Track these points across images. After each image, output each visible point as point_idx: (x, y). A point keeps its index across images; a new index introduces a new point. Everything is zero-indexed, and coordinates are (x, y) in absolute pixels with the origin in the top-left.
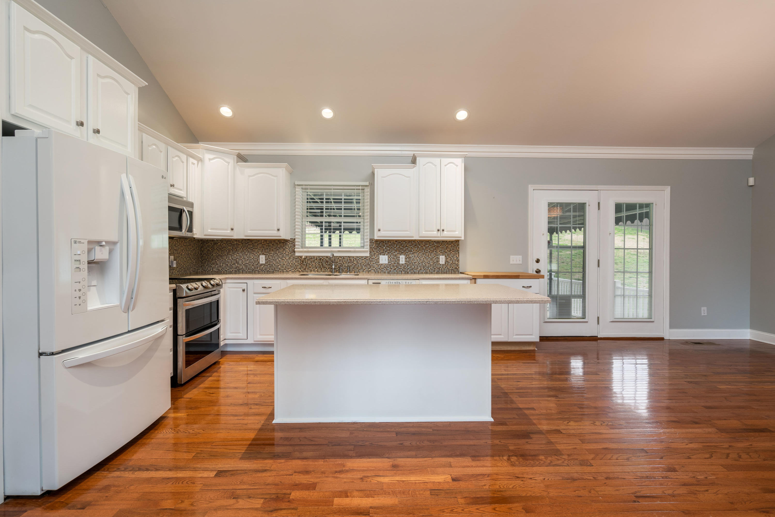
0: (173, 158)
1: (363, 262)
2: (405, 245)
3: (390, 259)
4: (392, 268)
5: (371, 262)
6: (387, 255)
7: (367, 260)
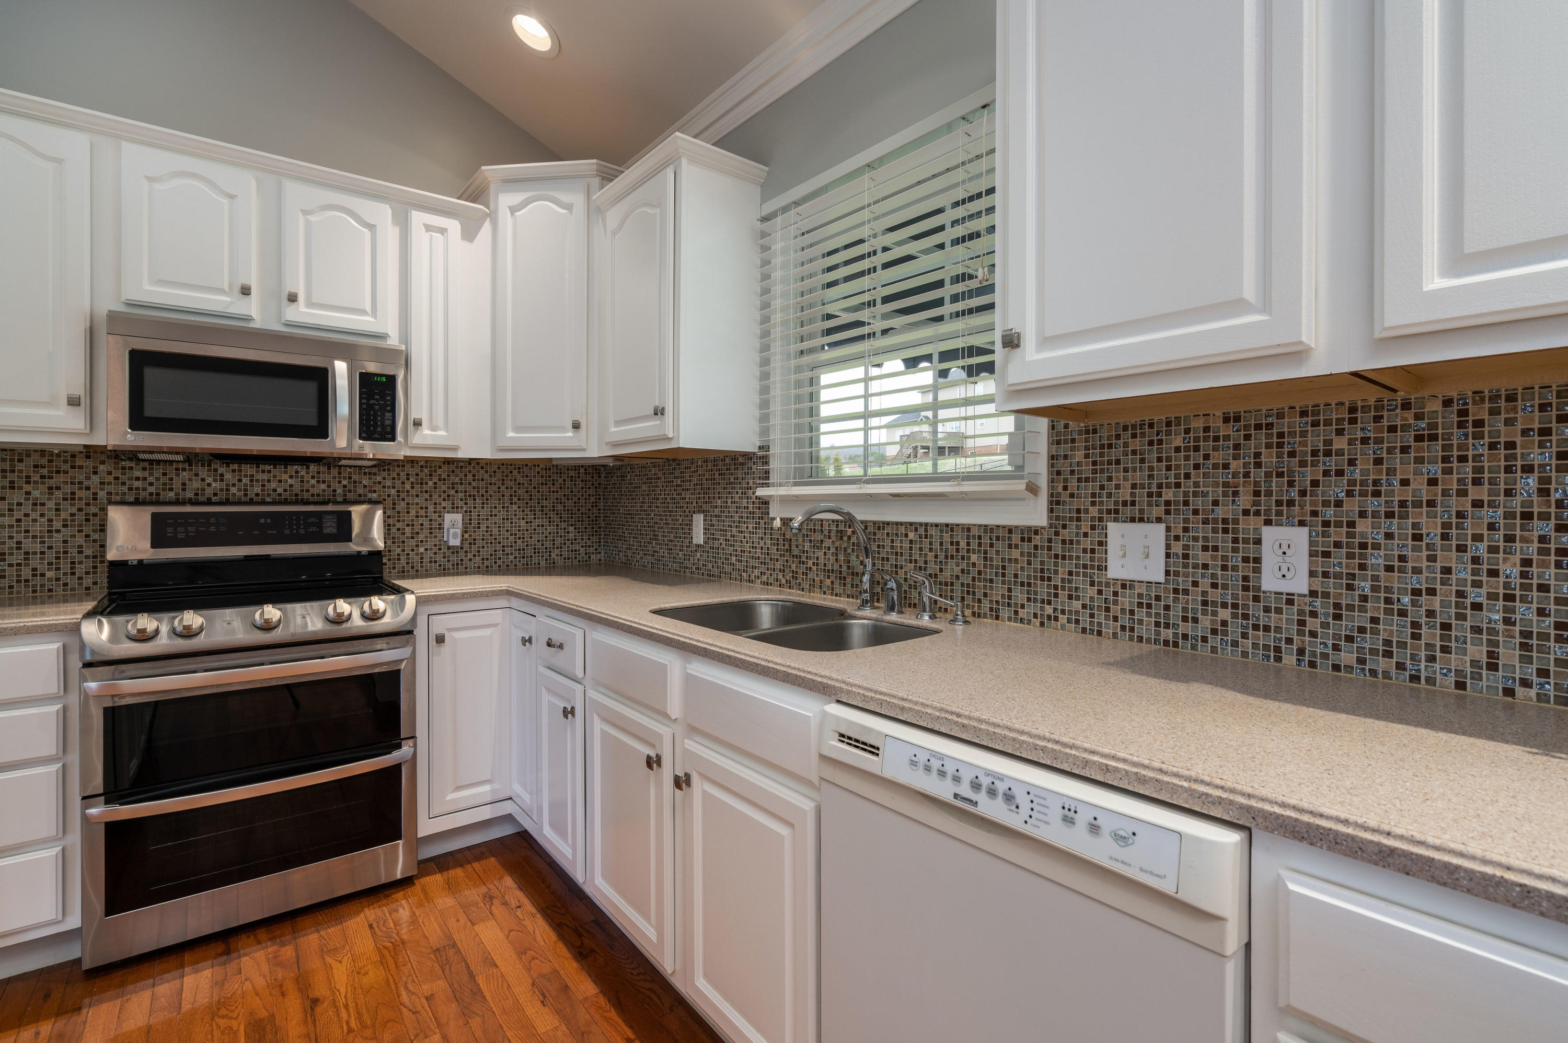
0: (306, 213)
1: (1016, 561)
2: (1315, 440)
3: (1177, 548)
4: (1196, 620)
5: (1056, 564)
6: (1159, 520)
7: (1036, 547)
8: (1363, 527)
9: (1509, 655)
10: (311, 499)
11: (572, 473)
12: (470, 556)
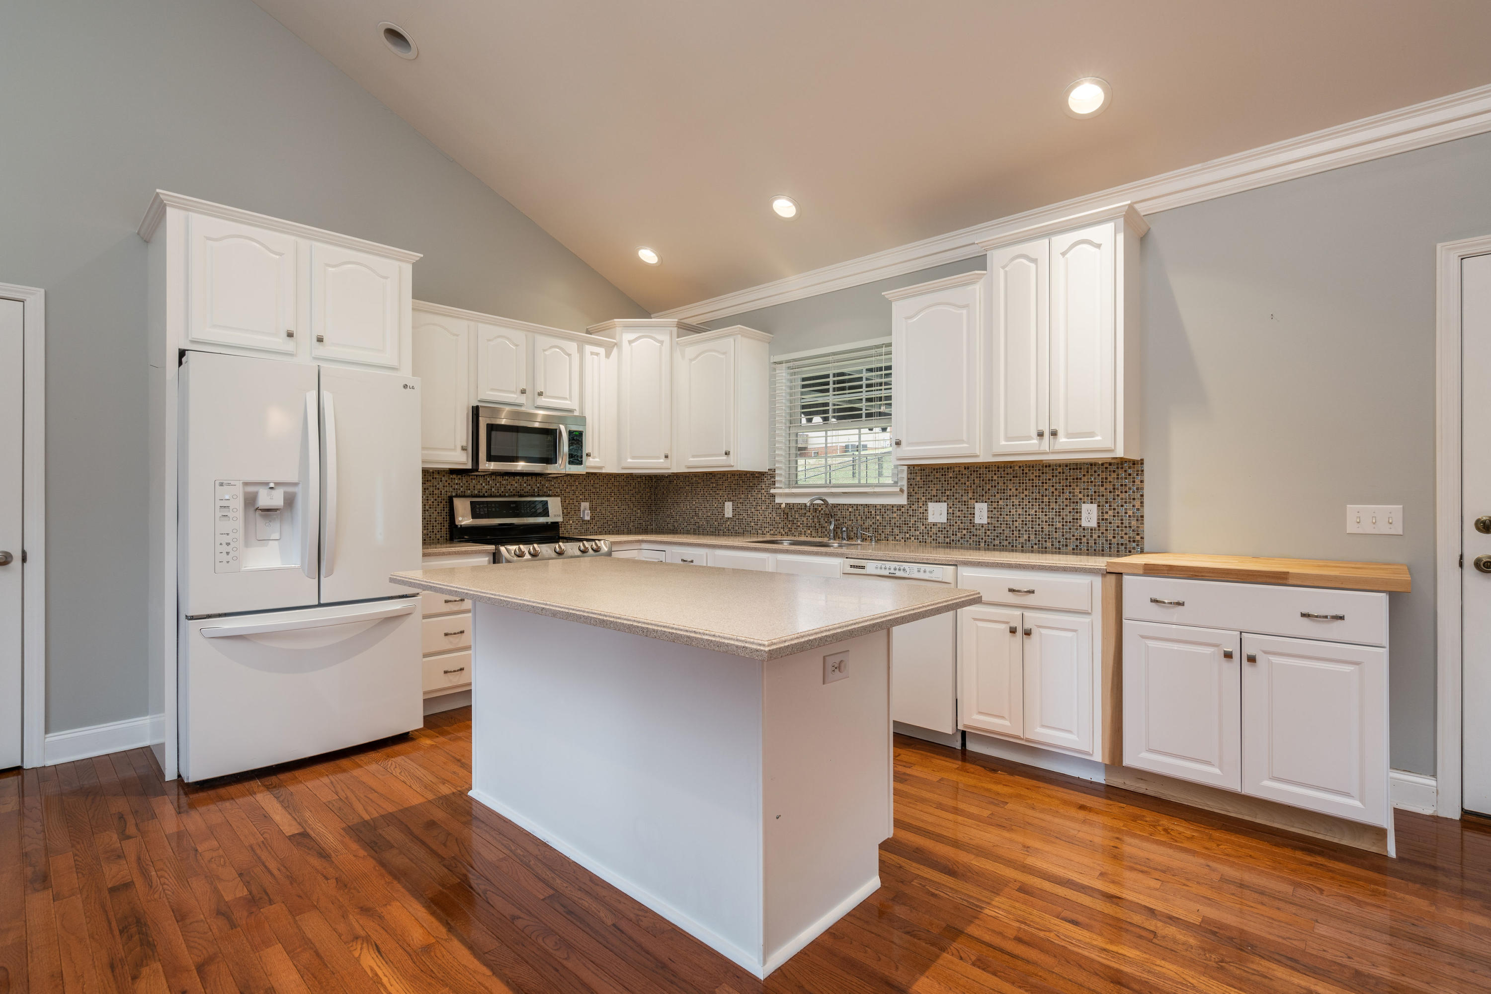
1: (895, 518)
2: (989, 476)
3: (951, 511)
4: (956, 535)
5: (910, 518)
6: (945, 501)
7: (903, 512)
8: (1001, 502)
9: (1032, 537)
10: (525, 494)
11: (639, 480)
12: (592, 525)
